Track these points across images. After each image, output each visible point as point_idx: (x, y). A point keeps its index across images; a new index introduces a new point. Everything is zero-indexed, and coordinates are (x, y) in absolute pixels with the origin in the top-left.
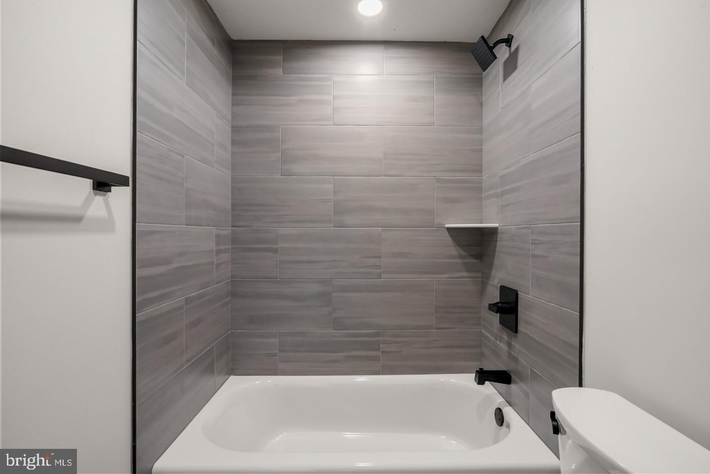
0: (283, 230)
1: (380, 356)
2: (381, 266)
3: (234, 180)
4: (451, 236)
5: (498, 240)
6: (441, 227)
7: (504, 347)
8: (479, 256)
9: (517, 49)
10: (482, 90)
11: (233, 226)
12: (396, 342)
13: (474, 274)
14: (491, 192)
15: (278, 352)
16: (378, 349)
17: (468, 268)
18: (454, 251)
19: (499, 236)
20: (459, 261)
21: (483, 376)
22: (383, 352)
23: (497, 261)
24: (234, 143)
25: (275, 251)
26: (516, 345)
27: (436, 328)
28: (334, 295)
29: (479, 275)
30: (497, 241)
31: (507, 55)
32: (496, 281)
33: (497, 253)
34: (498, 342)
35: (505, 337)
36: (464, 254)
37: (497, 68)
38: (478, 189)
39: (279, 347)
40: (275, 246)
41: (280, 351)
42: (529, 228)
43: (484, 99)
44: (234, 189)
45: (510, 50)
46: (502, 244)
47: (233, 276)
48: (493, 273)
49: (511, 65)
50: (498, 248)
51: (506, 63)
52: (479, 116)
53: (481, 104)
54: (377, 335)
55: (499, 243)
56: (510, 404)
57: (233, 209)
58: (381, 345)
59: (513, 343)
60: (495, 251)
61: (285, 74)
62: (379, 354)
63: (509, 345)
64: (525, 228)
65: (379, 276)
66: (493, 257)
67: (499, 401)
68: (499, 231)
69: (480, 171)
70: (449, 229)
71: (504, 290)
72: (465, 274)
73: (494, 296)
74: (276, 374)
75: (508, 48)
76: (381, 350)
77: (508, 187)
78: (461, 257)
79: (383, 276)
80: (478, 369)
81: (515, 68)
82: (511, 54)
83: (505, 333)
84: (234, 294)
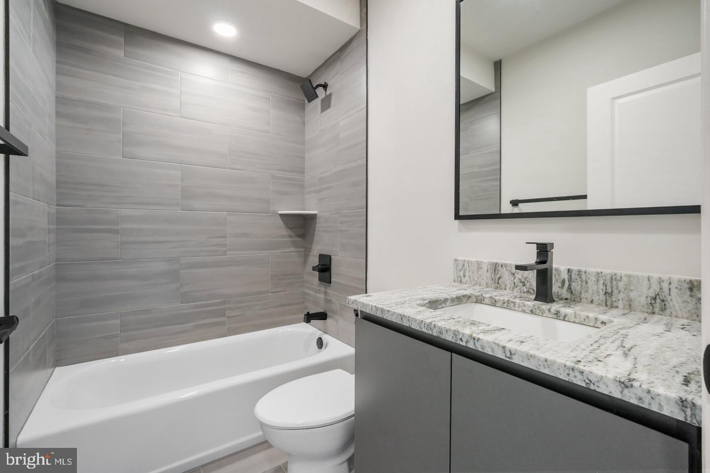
0: (124, 212)
1: (225, 321)
2: (226, 245)
3: (59, 156)
4: (283, 221)
5: (317, 222)
6: (275, 213)
7: (322, 296)
8: (303, 236)
9: (330, 94)
10: (305, 114)
11: (58, 205)
12: (239, 308)
13: (299, 250)
14: (312, 189)
15: (119, 332)
16: (225, 316)
17: (295, 244)
18: (285, 232)
19: (318, 220)
20: (288, 239)
21: (309, 318)
22: (228, 317)
23: (316, 238)
24: (59, 114)
25: (116, 232)
26: (330, 291)
27: (272, 293)
28: (181, 272)
29: (303, 250)
30: (316, 224)
31: (324, 96)
32: (316, 252)
33: (316, 232)
34: (317, 294)
35: (323, 289)
36: (293, 234)
37: (317, 102)
38: (302, 186)
39: (121, 327)
40: (116, 227)
41: (121, 331)
42: (338, 213)
43: (306, 120)
44: (58, 164)
45: (326, 93)
46: (320, 225)
47: (57, 260)
48: (313, 246)
49: (326, 104)
50: (317, 229)
51: (323, 100)
52: (303, 132)
53: (304, 124)
54: (224, 303)
55: (317, 225)
56: (326, 333)
57: (57, 187)
58: (227, 311)
59: (328, 291)
60: (314, 230)
61: (126, 57)
62: (225, 319)
63: (326, 293)
64: (336, 213)
65: (225, 253)
66: (313, 235)
67: (319, 333)
68: (318, 216)
69: (303, 172)
70: (281, 215)
71: (322, 257)
72: (293, 249)
73: (314, 261)
74: (118, 355)
75: (324, 91)
76: (227, 315)
77: (324, 186)
78: (290, 236)
79: (228, 253)
80: (306, 313)
81: (329, 106)
82: (326, 96)
83: (322, 286)
84: (59, 279)
